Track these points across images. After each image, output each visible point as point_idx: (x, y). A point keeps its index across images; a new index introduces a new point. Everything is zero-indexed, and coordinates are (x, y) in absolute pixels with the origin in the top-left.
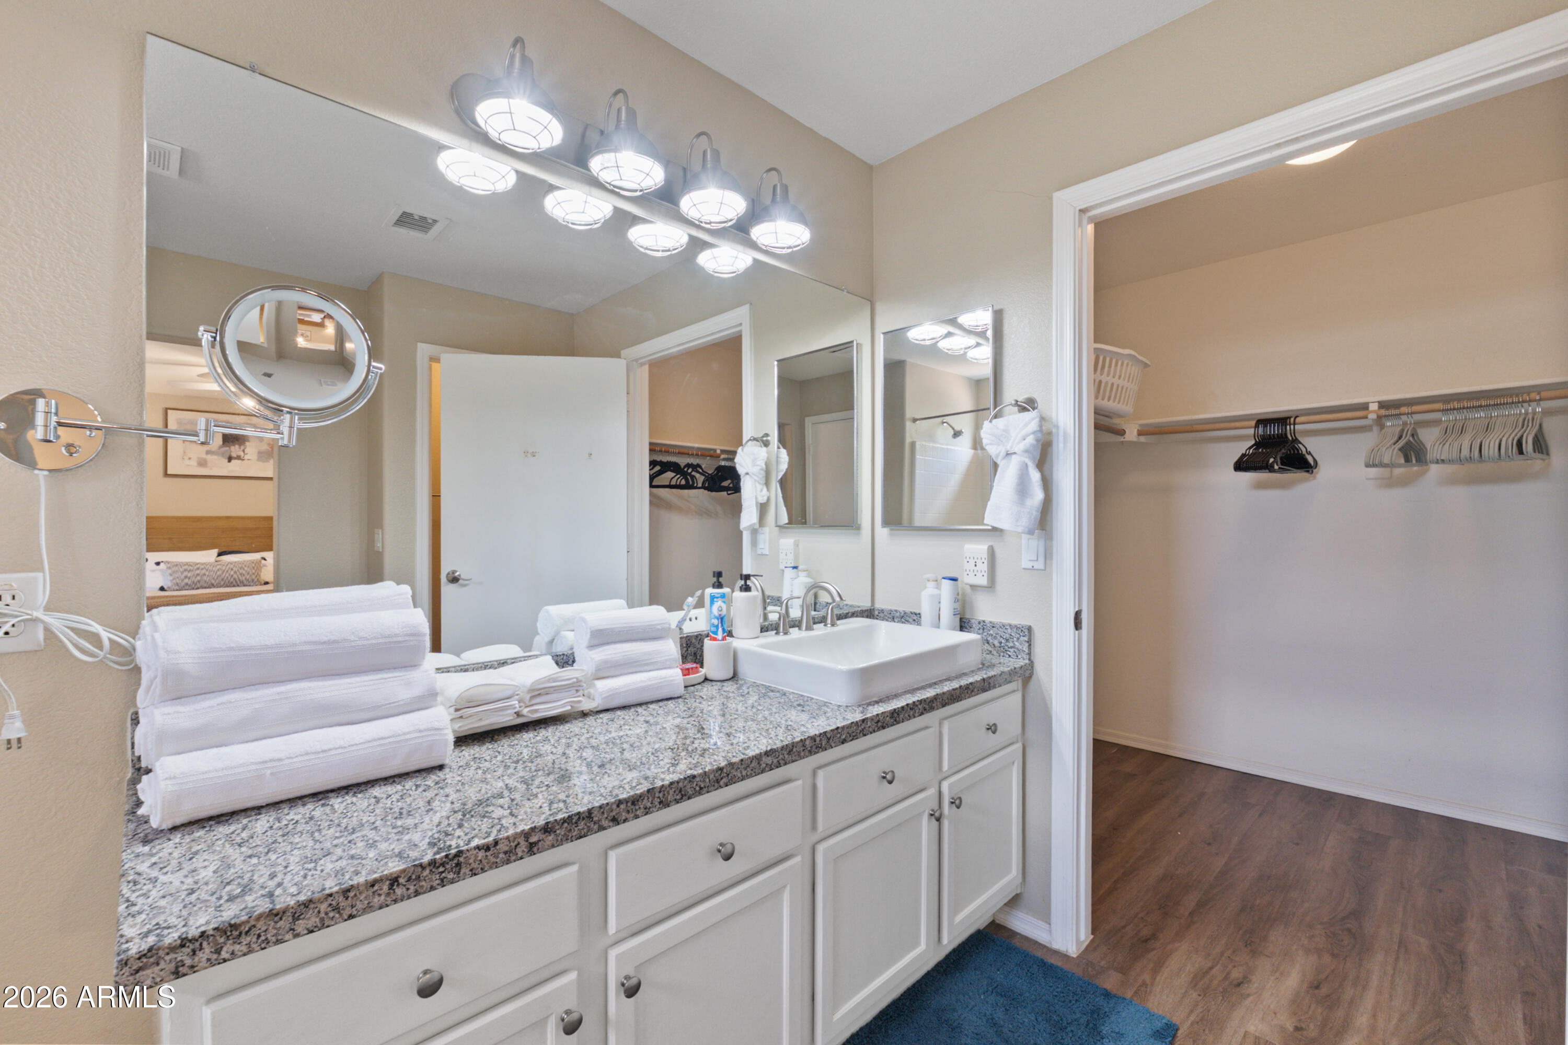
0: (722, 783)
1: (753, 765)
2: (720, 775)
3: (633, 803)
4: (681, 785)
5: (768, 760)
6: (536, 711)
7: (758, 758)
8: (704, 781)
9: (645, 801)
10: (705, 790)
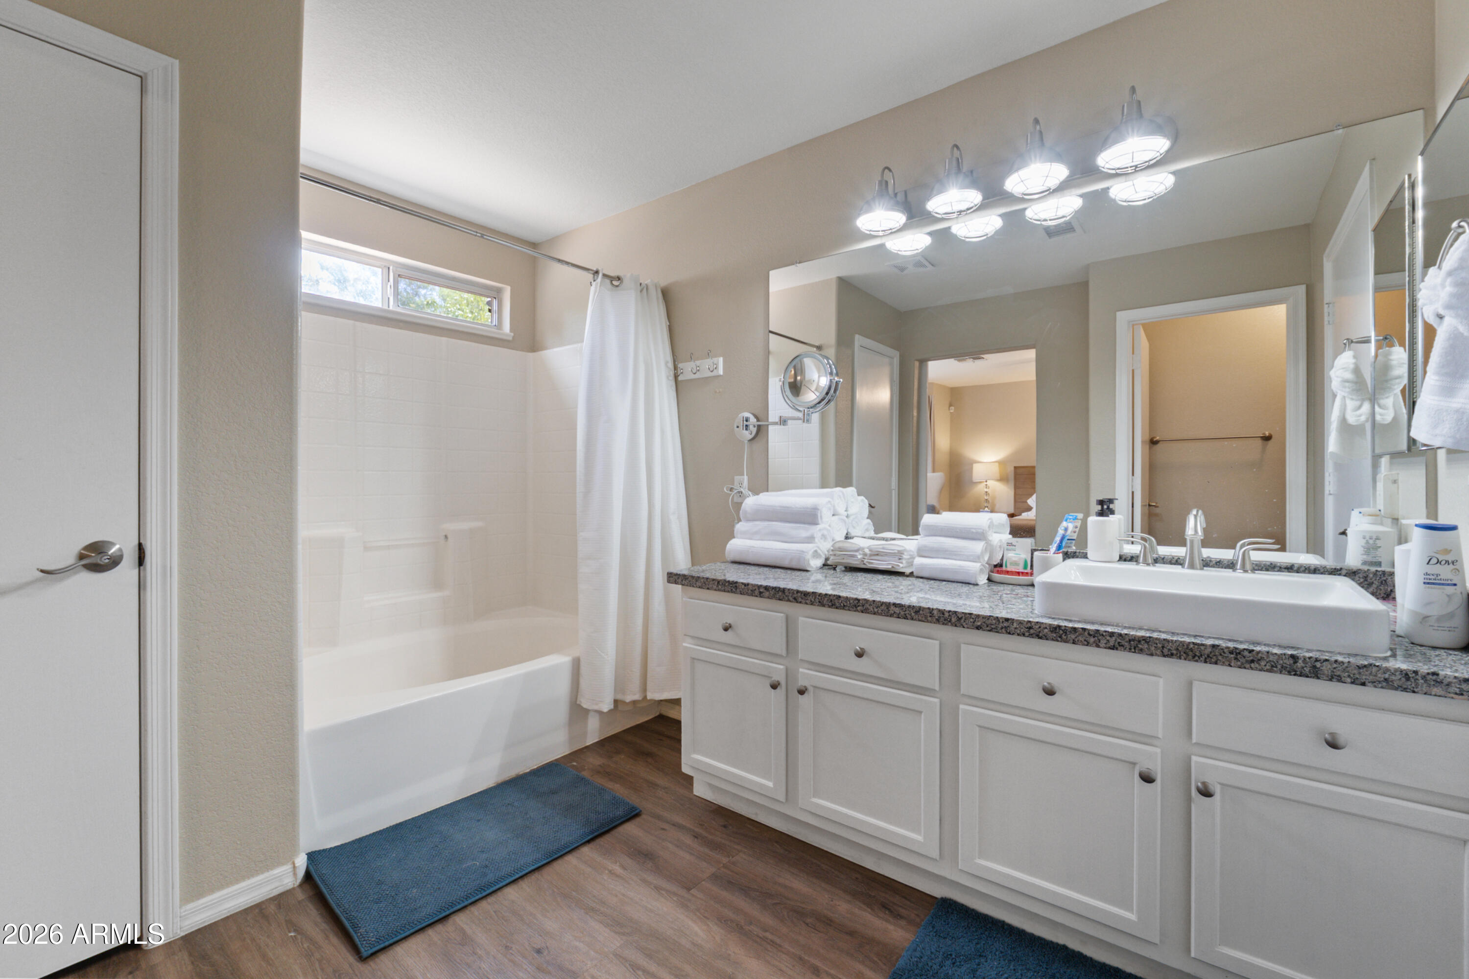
0: (859, 608)
1: (883, 607)
2: (858, 603)
3: (804, 595)
4: (831, 597)
5: (897, 610)
6: (872, 563)
7: (888, 605)
8: (847, 602)
9: (811, 597)
10: (847, 608)
